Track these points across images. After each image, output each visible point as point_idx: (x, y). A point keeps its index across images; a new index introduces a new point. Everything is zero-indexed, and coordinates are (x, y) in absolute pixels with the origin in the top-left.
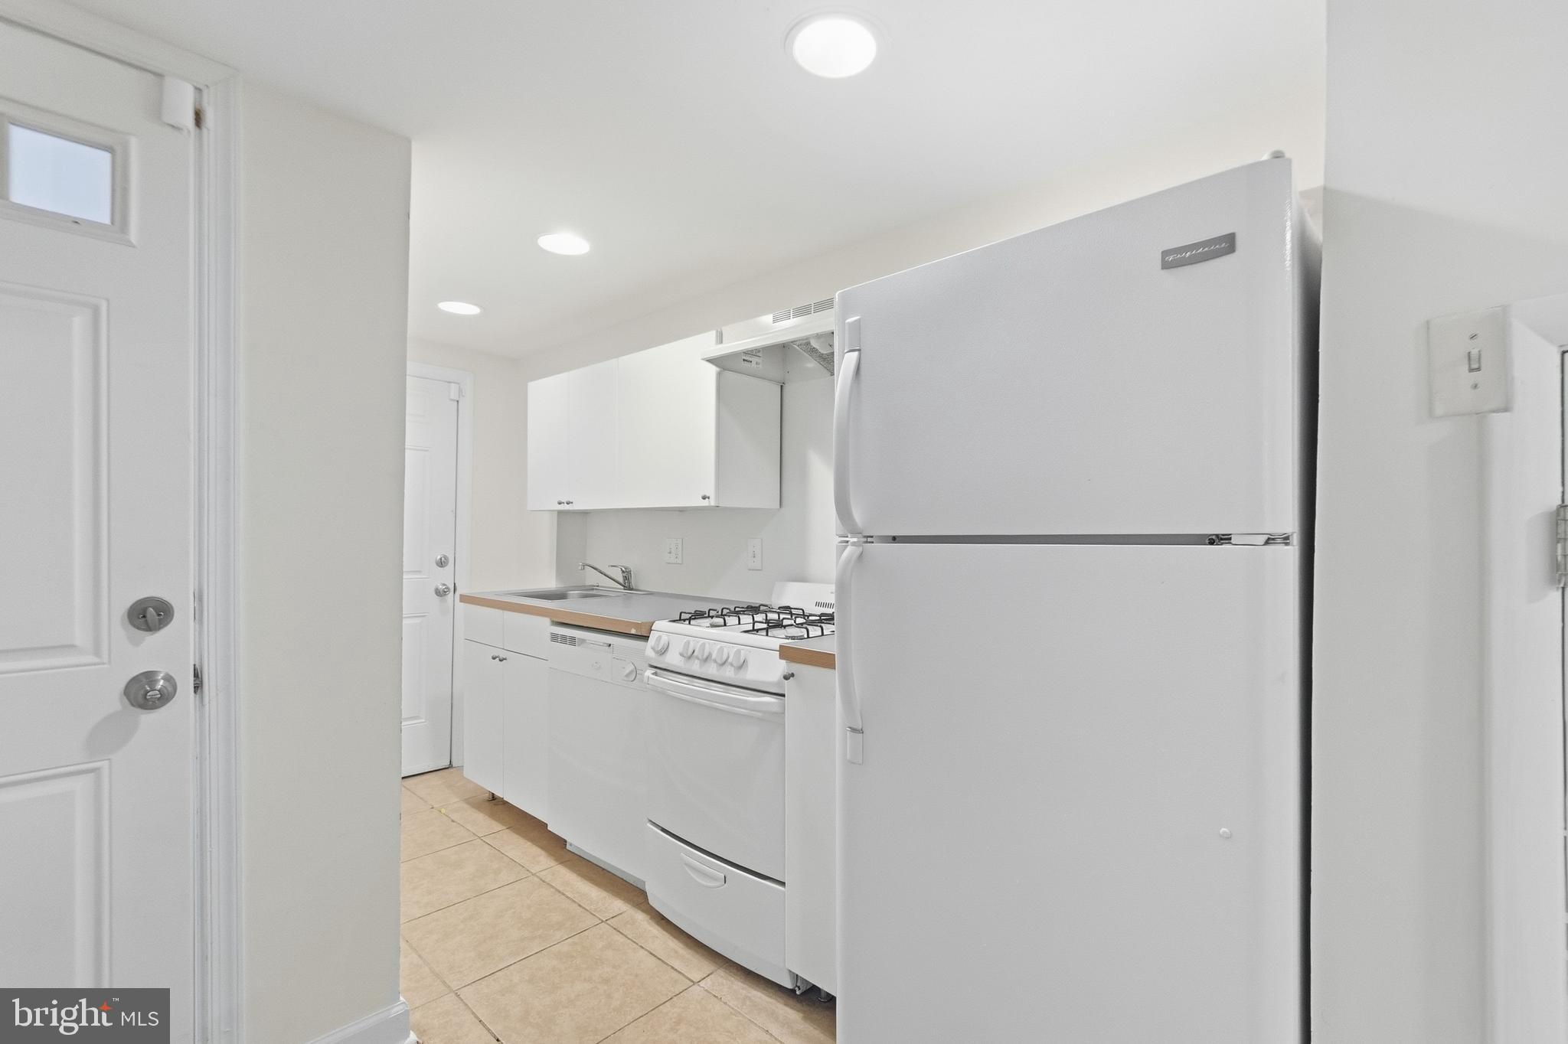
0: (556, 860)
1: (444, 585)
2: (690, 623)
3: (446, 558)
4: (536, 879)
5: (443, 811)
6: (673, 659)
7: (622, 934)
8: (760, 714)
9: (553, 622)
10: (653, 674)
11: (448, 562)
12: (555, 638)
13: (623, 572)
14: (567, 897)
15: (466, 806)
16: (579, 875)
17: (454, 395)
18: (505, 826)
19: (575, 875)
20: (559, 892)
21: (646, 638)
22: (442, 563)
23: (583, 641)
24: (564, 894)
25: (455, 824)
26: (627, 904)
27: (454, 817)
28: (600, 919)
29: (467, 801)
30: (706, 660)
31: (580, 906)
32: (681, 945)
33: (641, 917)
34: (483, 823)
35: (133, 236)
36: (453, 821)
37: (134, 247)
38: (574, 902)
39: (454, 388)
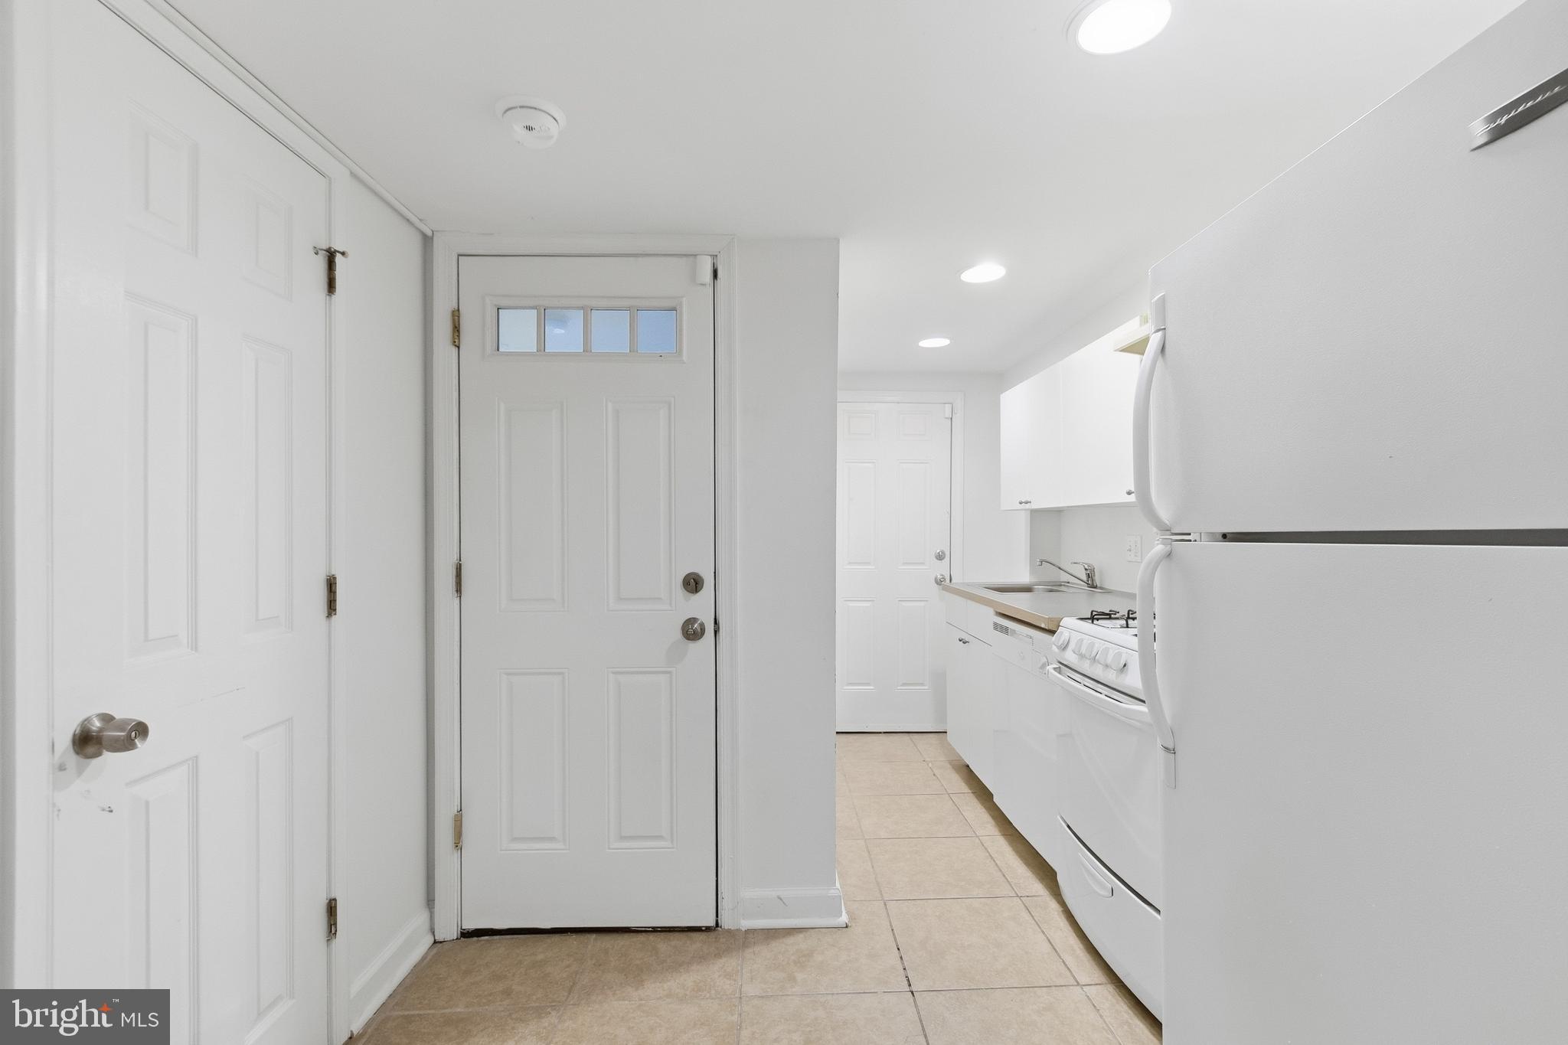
0: (1000, 831)
1: (942, 575)
2: (1093, 622)
3: (943, 552)
4: (977, 840)
5: (930, 765)
6: (1070, 657)
7: (1030, 914)
8: (1138, 724)
9: (997, 612)
10: (1055, 669)
11: (945, 555)
12: (996, 626)
13: (1086, 570)
14: (996, 864)
15: (949, 766)
16: (1014, 850)
17: (948, 414)
18: (971, 789)
19: (1011, 849)
20: (992, 858)
21: (1052, 632)
22: (940, 557)
23: (1014, 631)
24: (994, 861)
25: (934, 777)
26: (1046, 890)
27: (936, 772)
28: (1015, 892)
29: (951, 762)
30: (1094, 660)
31: (1004, 876)
32: (1081, 946)
33: (1054, 905)
34: (958, 784)
35: (685, 358)
36: (934, 775)
37: (684, 363)
38: (1001, 871)
39: (948, 408)
